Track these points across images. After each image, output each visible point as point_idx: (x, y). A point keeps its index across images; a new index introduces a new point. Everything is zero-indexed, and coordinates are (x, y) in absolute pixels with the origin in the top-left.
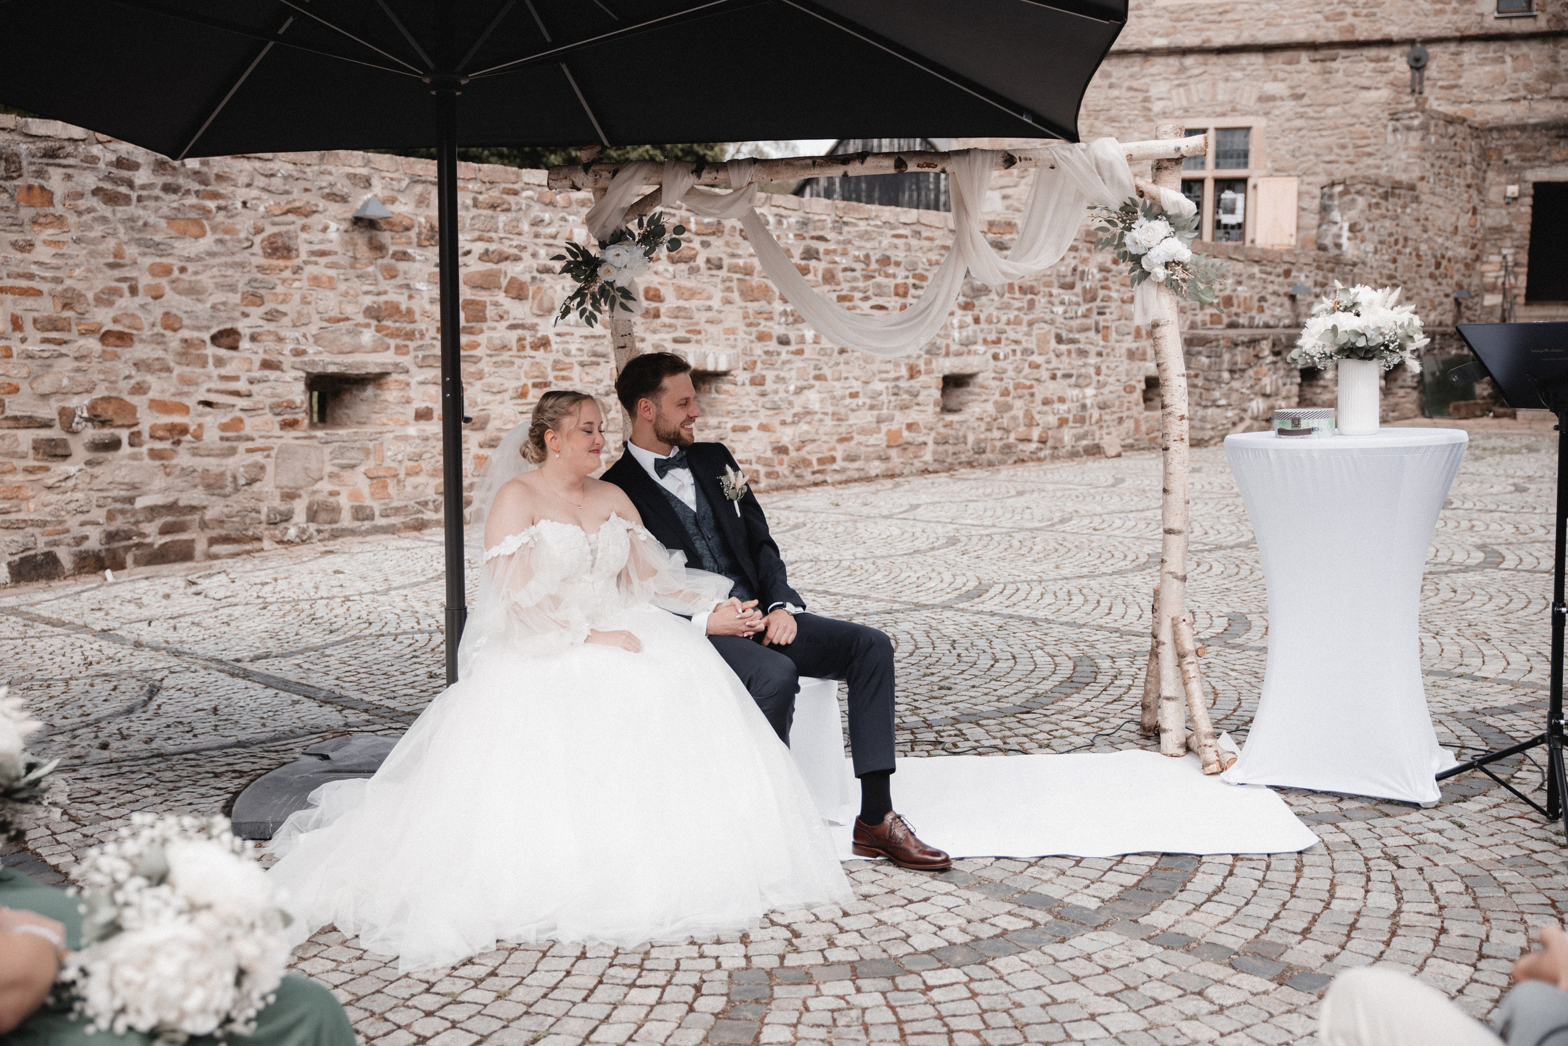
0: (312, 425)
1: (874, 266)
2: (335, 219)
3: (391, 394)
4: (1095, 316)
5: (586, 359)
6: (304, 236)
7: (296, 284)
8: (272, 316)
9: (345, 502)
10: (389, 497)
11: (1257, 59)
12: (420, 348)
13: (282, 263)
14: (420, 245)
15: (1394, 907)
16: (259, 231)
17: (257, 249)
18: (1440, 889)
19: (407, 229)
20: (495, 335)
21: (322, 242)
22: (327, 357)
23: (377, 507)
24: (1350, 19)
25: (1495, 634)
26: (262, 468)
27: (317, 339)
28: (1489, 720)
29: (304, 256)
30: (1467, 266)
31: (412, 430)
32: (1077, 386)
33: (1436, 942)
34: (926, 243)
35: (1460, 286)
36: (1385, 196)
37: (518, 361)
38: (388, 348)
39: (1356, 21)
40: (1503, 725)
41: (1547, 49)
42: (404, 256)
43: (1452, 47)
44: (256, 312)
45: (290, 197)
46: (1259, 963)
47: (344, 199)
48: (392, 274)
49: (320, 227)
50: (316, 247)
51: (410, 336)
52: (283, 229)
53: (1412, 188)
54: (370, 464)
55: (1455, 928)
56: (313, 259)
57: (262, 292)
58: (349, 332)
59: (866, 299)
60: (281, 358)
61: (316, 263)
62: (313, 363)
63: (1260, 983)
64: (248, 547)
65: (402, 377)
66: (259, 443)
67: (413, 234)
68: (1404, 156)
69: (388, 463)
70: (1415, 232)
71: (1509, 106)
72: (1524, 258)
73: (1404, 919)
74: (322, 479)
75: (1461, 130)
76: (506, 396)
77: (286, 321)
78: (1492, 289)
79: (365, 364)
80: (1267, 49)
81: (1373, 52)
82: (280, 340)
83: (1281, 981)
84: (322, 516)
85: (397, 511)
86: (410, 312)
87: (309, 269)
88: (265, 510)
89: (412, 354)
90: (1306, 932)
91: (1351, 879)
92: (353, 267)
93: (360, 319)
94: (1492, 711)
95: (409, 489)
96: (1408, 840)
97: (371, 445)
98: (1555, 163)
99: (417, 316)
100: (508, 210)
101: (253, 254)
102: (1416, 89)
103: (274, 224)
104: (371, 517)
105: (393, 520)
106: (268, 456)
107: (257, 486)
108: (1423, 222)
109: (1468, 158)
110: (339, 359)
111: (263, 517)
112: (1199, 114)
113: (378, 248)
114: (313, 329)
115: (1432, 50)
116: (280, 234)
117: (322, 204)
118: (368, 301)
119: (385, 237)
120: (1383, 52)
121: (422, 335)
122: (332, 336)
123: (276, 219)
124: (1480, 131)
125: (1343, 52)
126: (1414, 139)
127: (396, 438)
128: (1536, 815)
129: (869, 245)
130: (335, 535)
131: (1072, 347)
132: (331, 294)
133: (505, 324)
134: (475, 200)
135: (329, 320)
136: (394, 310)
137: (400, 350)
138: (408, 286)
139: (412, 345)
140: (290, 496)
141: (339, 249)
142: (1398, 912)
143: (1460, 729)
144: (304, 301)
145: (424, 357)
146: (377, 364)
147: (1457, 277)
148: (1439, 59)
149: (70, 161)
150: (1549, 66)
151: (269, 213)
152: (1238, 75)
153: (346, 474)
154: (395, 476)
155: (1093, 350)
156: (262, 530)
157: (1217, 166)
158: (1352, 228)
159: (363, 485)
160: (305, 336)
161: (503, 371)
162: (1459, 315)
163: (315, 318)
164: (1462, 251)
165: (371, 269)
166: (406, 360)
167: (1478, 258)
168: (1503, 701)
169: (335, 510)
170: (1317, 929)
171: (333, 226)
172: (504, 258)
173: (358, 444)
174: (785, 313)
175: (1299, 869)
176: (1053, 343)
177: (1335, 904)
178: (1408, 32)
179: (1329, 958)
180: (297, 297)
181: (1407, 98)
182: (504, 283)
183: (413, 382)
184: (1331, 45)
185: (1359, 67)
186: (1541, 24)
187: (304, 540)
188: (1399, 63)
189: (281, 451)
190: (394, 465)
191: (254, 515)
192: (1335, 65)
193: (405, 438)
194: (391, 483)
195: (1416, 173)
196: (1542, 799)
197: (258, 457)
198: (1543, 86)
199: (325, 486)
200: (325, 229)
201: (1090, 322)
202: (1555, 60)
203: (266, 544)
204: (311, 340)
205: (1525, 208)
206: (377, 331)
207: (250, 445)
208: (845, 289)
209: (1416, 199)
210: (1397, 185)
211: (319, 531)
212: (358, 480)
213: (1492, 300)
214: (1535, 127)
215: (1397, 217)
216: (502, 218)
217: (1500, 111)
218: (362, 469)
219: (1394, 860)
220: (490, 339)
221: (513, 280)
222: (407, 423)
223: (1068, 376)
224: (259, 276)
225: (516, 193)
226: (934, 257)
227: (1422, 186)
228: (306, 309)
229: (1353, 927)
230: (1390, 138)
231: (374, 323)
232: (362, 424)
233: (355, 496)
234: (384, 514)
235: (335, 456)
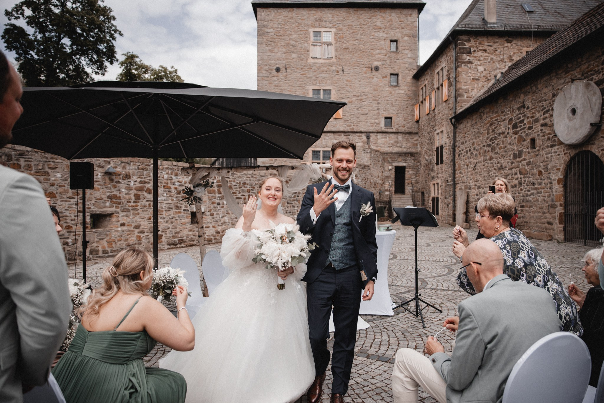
0: (92, 228)
1: (242, 185)
2: (100, 172)
3: (114, 219)
4: (296, 197)
5: (167, 209)
9: (100, 249)
10: (113, 247)
11: (332, 135)
12: (122, 207)
14: (123, 179)
15: (388, 339)
18: (397, 334)
19: (120, 175)
20: (143, 203)
21: (96, 178)
22: (96, 209)
23: (109, 250)
24: (352, 127)
25: (399, 275)
26: (77, 240)
27: (94, 205)
28: (401, 295)
30: (381, 185)
31: (119, 229)
32: (292, 215)
33: (398, 346)
34: (255, 179)
35: (380, 190)
36: (363, 168)
37: (149, 210)
38: (113, 206)
39: (354, 127)
40: (404, 296)
41: (396, 135)
42: (118, 182)
43: (375, 134)
44: (77, 197)
46: (362, 354)
47: (103, 167)
48: (115, 187)
51: (120, 203)
53: (369, 166)
54: (108, 238)
55: (401, 342)
57: (79, 192)
58: (103, 202)
59: (240, 193)
62: (93, 211)
63: (364, 359)
65: (117, 215)
66: (77, 233)
67: (121, 176)
68: (366, 159)
69: (113, 238)
70: (370, 177)
71: (388, 148)
72: (394, 183)
73: (391, 342)
74: (93, 242)
75: (378, 153)
76: (145, 219)
78: (387, 190)
79: (107, 211)
80: (334, 132)
81: (358, 134)
83: (368, 357)
84: (94, 253)
85: (115, 251)
86: (120, 197)
88: (78, 252)
89: (120, 208)
90: (371, 347)
91: (378, 334)
92: (104, 185)
93: (106, 199)
94: (401, 293)
95: (118, 245)
96: (388, 324)
97: (108, 233)
98: (399, 162)
99: (122, 198)
100: (147, 170)
102: (368, 143)
104: (108, 253)
106: (79, 236)
107: (75, 245)
108: (371, 175)
109: (380, 160)
110: (100, 210)
112: (318, 147)
113: (112, 180)
114: (93, 202)
115: (371, 134)
117: (97, 168)
118: (108, 194)
119: (114, 177)
120: (360, 134)
121: (123, 203)
122: (98, 204)
124: (383, 154)
125: (351, 134)
126: (368, 155)
127: (115, 231)
128: (414, 316)
129: (240, 179)
130: (97, 257)
131: (291, 205)
132: (98, 192)
133: (146, 200)
134: (138, 167)
135: (97, 199)
136: (115, 197)
137: (117, 207)
138: (119, 190)
139: (120, 206)
141: (101, 181)
142: (389, 340)
143: (395, 298)
144: (91, 194)
145: (123, 209)
146: (110, 211)
147: (379, 188)
148: (373, 137)
149: (27, 157)
150: (396, 140)
152: (327, 138)
153: (101, 241)
154: (115, 241)
155: (296, 206)
156: (77, 257)
157: (323, 160)
158: (356, 176)
159: (106, 244)
160: (90, 203)
161: (145, 212)
162: (380, 197)
163: (94, 199)
164: (380, 182)
165: (109, 186)
166: (118, 210)
167: (384, 183)
168: (403, 291)
169: (97, 251)
170: (373, 345)
171: (100, 174)
172: (145, 182)
173: (104, 233)
174: (219, 197)
175: (367, 333)
176: (286, 204)
177: (376, 340)
178: (366, 130)
179: (377, 352)
180: (88, 193)
181: (366, 145)
182: (145, 189)
183: (120, 216)
184: (348, 132)
185: (355, 138)
186: (394, 130)
187: (88, 259)
188: (364, 137)
192: (350, 137)
193: (118, 231)
194: (113, 243)
195: (369, 163)
196: (415, 313)
197: (76, 237)
198: (395, 144)
199: (95, 245)
200: (97, 175)
201: (295, 199)
202: (397, 138)
204: (92, 205)
205: (393, 172)
206: (111, 202)
207: (74, 233)
208: (234, 190)
209: (370, 169)
210: (365, 166)
211: (93, 257)
212: (104, 243)
213: (387, 193)
214: (394, 153)
215: (365, 173)
216: (145, 172)
217: (386, 149)
218: (105, 240)
219: (386, 329)
220: (141, 204)
221: (148, 189)
222: (118, 227)
223: (290, 212)
225: (149, 166)
226: (257, 183)
227: (371, 166)
228: (91, 196)
229: (380, 344)
230: (363, 155)
231: (110, 200)
232: (105, 227)
233: (103, 247)
234: (111, 252)
235: (98, 236)
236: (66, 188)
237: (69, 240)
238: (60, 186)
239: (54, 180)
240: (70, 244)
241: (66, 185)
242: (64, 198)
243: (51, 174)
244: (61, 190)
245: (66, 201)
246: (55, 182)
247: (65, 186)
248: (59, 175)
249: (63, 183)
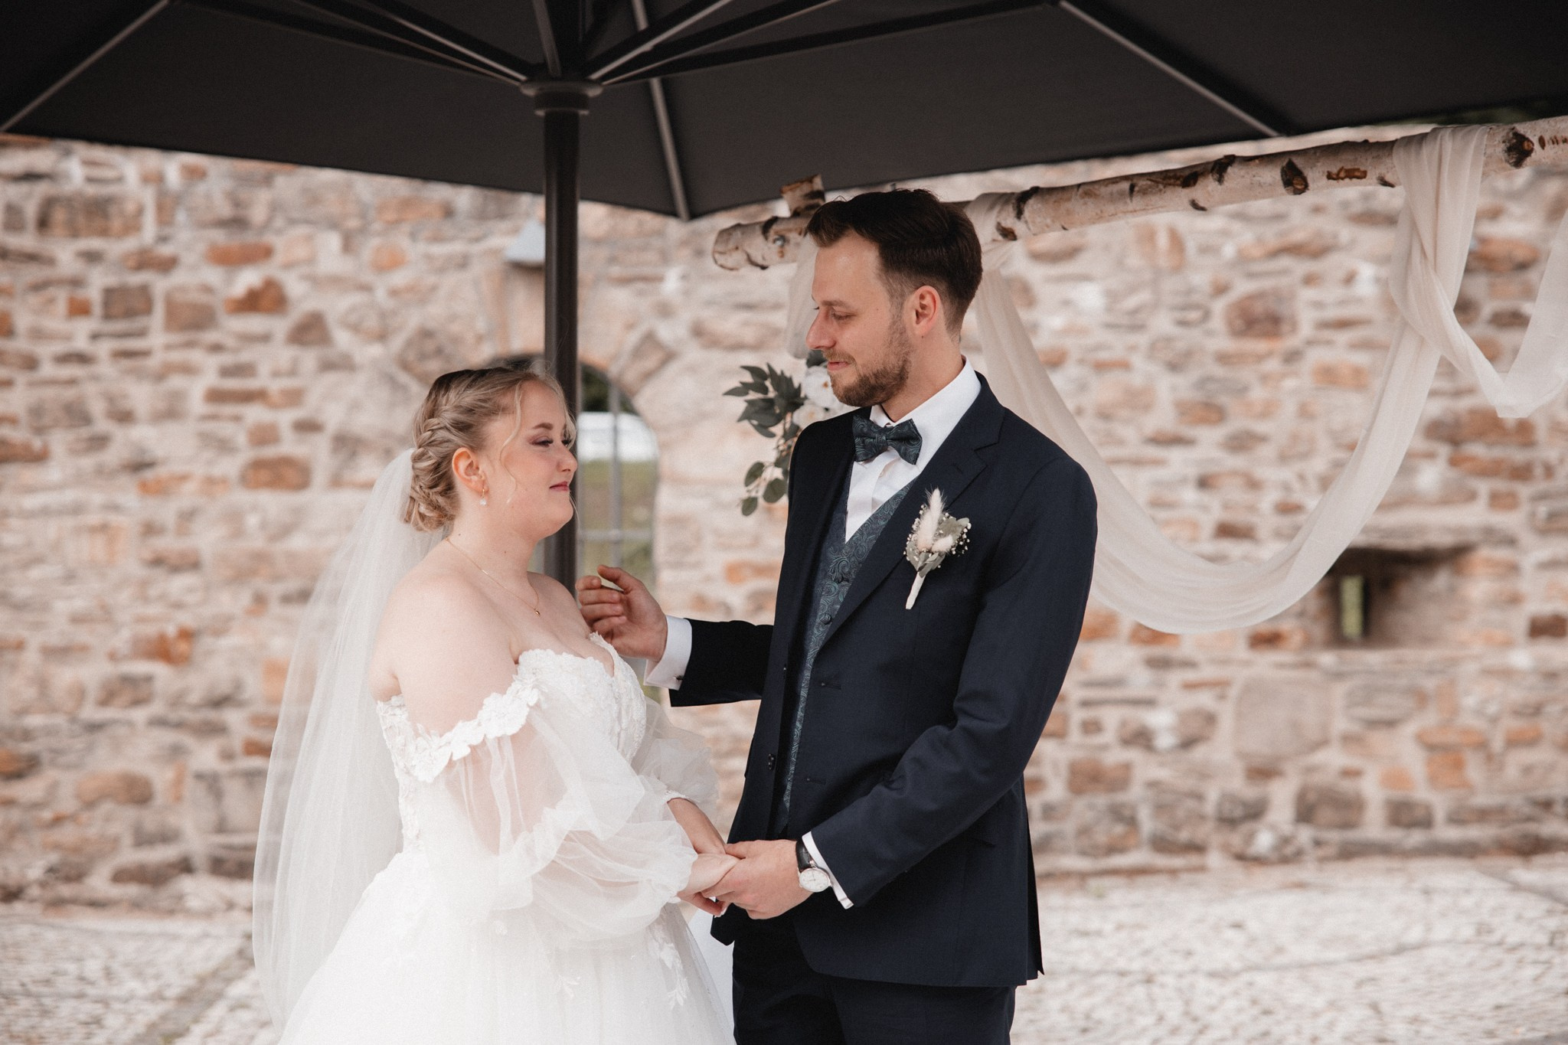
2: (1370, 259)
3: (1479, 587)
6: (1308, 294)
7: (1290, 383)
8: (1241, 443)
9: (1373, 790)
10: (1466, 785)
12: (1542, 497)
13: (1260, 346)
16: (1220, 290)
17: (1218, 322)
19: (1523, 267)
21: (1342, 303)
23: (1440, 803)
26: (1210, 719)
29: (1306, 329)
31: (1522, 658)
38: (1472, 496)
42: (1515, 320)
44: (1209, 439)
45: (1283, 226)
49: (1341, 274)
50: (1333, 313)
51: (1522, 473)
52: (1267, 284)
54: (1428, 720)
56: (1328, 334)
57: (1224, 400)
60: (1254, 519)
61: (1329, 343)
64: (1177, 862)
65: (1502, 554)
66: (1208, 672)
67: (1535, 276)
69: (1468, 720)
74: (1323, 743)
77: (1266, 451)
79: (1422, 530)
82: (1253, 484)
84: (1326, 814)
85: (1483, 815)
86: (1525, 426)
87: (1316, 356)
88: (1213, 795)
89: (1525, 508)
93: (1417, 442)
97: (1430, 684)
99: (1541, 433)
101: (1210, 333)
103: (1251, 276)
104: (1427, 823)
105: (1475, 833)
106: (1222, 697)
107: (1199, 753)
111: (1210, 807)
114: (1318, 465)
116: (1260, 295)
117: (1346, 233)
118: (1434, 407)
121: (1549, 471)
123: (1257, 267)
127: (1489, 673)
130: (1349, 853)
132: (1356, 399)
135: (1352, 447)
136: (1490, 424)
137: (1498, 501)
139: (1524, 491)
140: (1263, 772)
141: (1375, 312)
144: (1305, 412)
145: (1552, 516)
146: (1449, 530)
151: (1242, 259)
153: (1378, 739)
154: (1483, 745)
156: (1204, 831)
159: (1414, 762)
160: (1302, 477)
163: (1324, 444)
166: (1510, 521)
169: (1349, 809)
171: (1367, 272)
173: (1403, 682)
180: (1289, 408)
183: (1526, 563)
187: (1286, 855)
189: (1248, 689)
190: (1478, 724)
191: (1191, 804)
193: (1506, 674)
194: (1470, 759)
197: (1205, 699)
199: (1333, 758)
200: (1350, 279)
203: (1214, 859)
204: (1314, 485)
206: (1454, 462)
207: (1190, 675)
211: (1318, 843)
212: (1403, 750)
218: (1410, 729)
222: (1508, 644)
224: (1219, 371)
228: (1307, 428)
231: (1444, 450)
232: (1427, 641)
233: (1395, 778)
234: (1456, 819)
235: (1352, 701)
236: (1136, 379)
237: (1161, 721)
238: (1101, 367)
239: (1067, 331)
240: (1165, 741)
241: (1138, 361)
242: (1121, 442)
243: (1046, 292)
244: (1104, 390)
245: (1137, 462)
246: (1070, 343)
247: (1124, 366)
248: (1090, 297)
249: (1117, 345)
